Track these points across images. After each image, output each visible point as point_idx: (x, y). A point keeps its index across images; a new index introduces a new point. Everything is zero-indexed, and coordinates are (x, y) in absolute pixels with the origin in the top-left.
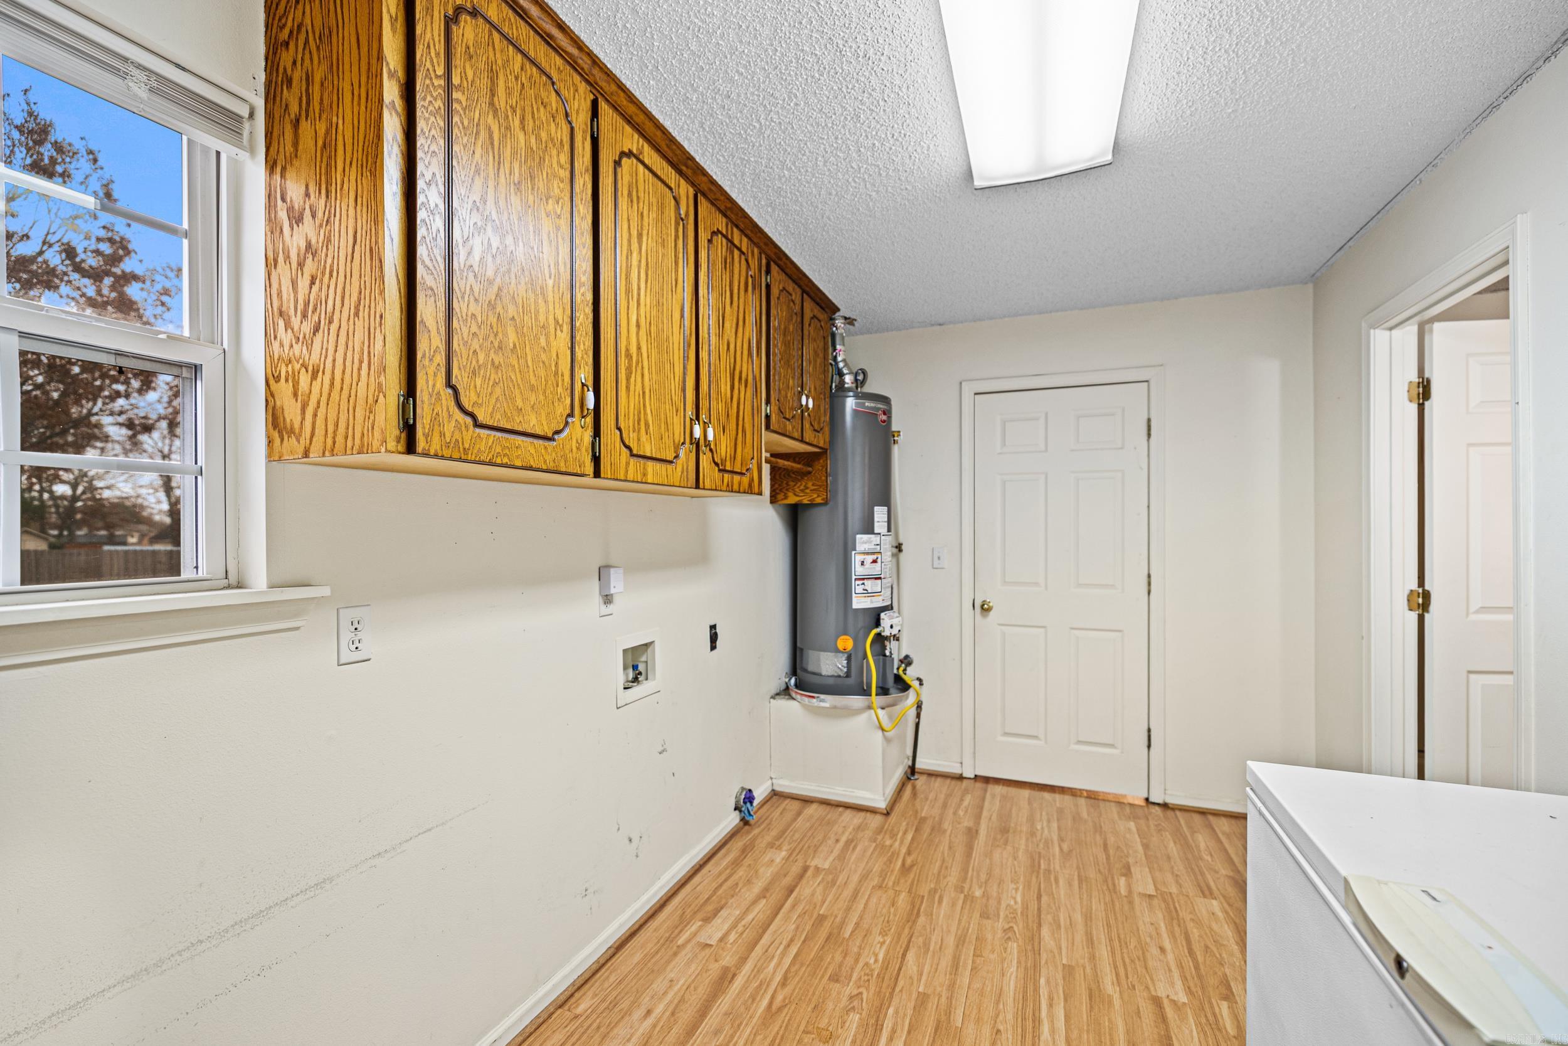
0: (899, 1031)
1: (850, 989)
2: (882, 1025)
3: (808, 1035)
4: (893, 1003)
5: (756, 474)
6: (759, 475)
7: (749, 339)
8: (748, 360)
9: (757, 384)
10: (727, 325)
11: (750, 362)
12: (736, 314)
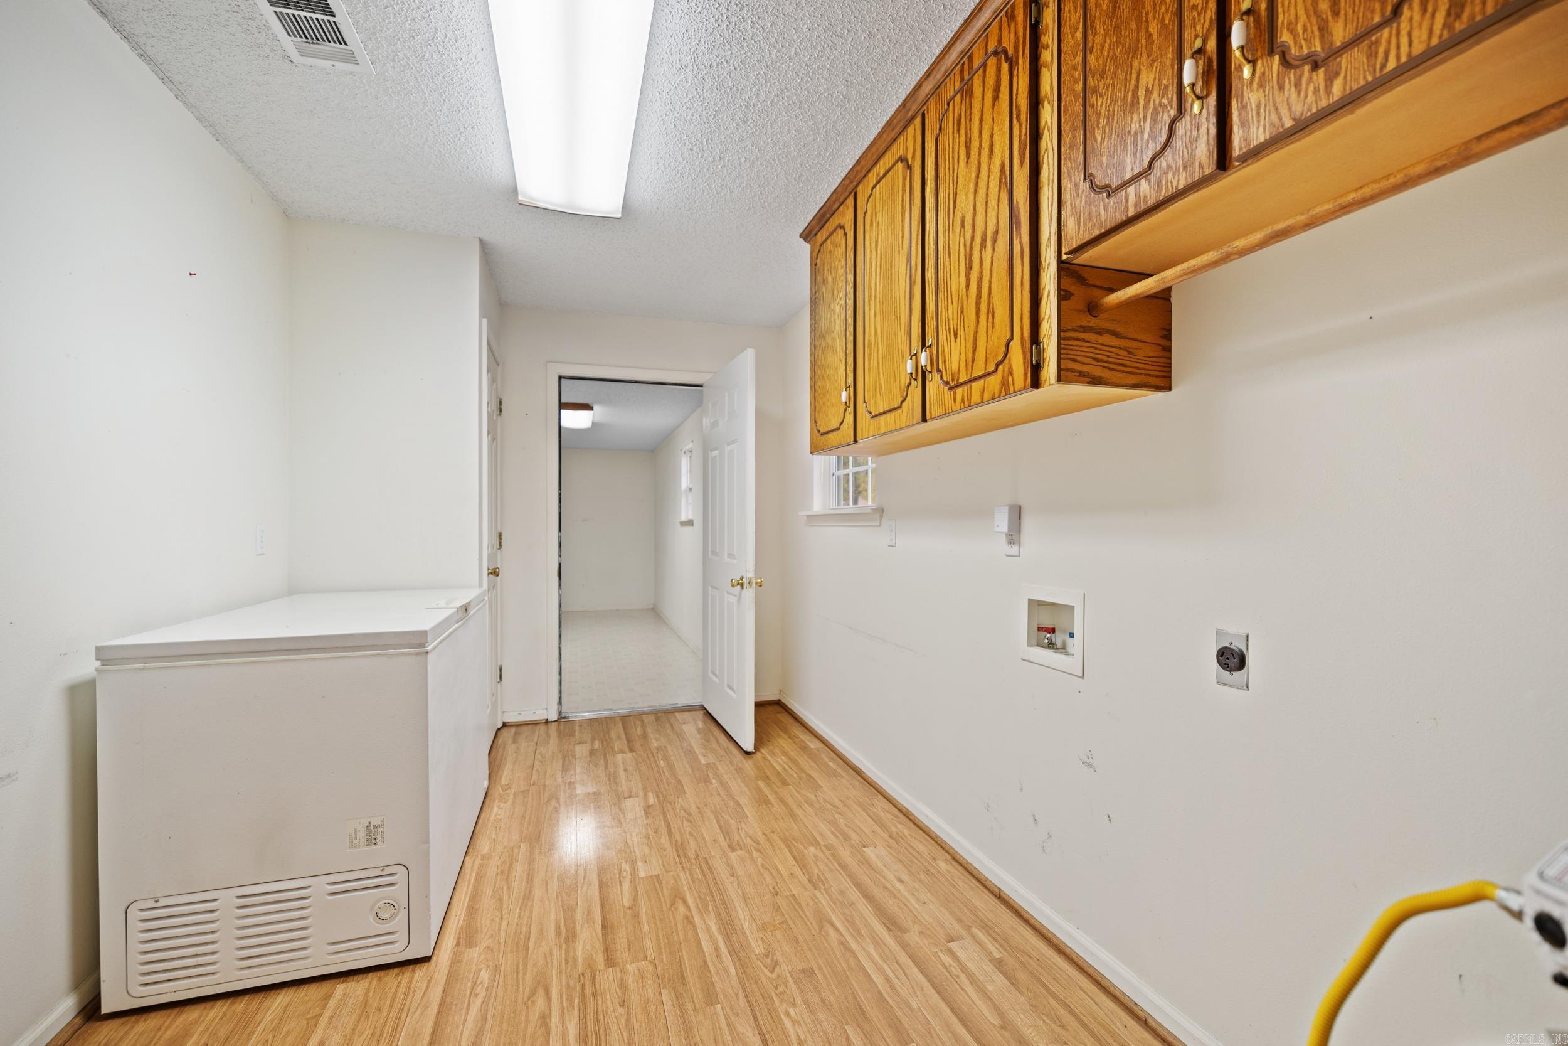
1: (785, 969)
2: (731, 956)
3: (781, 921)
4: (735, 978)
5: (1017, 360)
6: (1025, 358)
7: (1001, 165)
8: (999, 199)
9: (1019, 214)
10: (961, 197)
11: (1004, 195)
12: (976, 162)
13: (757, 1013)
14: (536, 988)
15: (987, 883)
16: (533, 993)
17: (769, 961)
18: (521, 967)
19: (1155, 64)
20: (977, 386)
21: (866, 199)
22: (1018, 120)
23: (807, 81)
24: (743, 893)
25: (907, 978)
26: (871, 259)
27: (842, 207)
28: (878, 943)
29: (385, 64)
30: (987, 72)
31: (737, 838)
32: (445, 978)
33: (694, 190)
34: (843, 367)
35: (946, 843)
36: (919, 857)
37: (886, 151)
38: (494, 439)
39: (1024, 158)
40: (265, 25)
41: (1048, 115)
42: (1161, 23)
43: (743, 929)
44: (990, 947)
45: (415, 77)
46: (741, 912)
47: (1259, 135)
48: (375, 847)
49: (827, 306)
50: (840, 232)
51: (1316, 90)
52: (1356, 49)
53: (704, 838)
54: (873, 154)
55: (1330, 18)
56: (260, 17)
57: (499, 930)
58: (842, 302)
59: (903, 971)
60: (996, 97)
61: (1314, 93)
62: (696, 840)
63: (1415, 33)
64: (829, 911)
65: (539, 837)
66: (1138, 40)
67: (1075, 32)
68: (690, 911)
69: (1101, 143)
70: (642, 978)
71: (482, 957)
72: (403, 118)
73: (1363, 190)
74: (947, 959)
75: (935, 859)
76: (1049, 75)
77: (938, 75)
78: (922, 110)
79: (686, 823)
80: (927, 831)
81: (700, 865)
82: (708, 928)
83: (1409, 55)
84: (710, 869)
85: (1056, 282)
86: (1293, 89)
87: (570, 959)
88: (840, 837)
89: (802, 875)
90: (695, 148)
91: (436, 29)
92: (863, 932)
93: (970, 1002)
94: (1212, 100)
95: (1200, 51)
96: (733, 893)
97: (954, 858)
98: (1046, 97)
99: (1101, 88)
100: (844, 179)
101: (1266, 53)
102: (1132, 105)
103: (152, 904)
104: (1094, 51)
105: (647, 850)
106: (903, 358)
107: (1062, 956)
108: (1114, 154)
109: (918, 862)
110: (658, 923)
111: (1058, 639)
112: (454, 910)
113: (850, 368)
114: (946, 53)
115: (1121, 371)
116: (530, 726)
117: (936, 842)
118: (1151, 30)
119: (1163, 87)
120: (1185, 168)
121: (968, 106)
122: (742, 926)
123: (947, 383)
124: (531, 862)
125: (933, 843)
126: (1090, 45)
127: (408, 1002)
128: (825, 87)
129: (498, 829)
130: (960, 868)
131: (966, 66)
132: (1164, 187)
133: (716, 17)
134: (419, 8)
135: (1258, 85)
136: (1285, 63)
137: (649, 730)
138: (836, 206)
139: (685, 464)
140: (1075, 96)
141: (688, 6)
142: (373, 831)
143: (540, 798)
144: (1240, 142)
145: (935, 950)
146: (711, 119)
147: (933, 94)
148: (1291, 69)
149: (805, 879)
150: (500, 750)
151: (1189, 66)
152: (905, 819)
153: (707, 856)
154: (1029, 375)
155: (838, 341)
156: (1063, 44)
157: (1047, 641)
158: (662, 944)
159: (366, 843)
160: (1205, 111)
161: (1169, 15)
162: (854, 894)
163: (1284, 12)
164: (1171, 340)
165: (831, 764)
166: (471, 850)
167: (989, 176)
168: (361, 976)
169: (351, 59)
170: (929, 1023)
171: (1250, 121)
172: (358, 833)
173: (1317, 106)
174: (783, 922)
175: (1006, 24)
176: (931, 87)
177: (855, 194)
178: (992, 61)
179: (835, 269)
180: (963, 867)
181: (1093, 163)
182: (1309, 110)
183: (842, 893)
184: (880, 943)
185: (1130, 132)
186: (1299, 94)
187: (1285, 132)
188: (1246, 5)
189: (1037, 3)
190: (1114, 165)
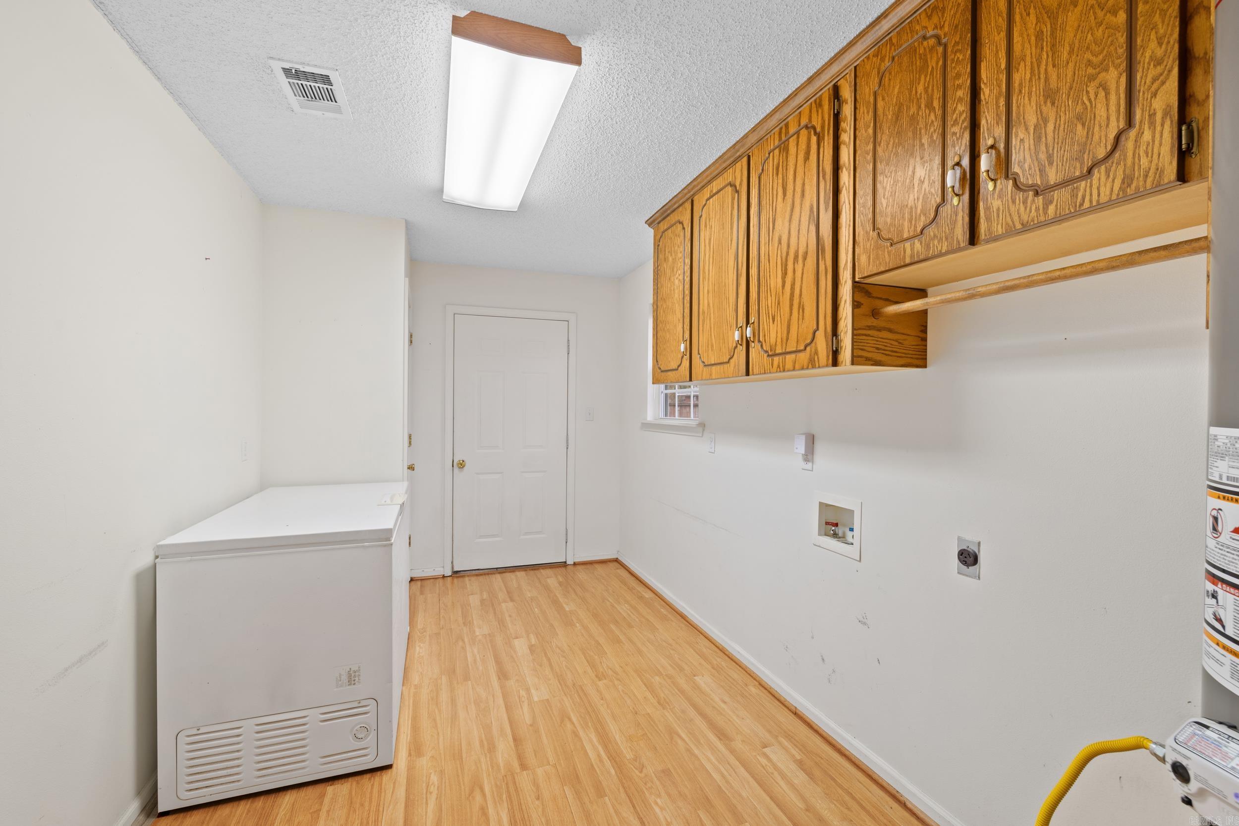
0: (599, 763)
1: (649, 770)
2: (610, 760)
3: (642, 734)
4: (616, 778)
5: (822, 345)
6: (827, 345)
7: (810, 206)
8: (808, 230)
9: (824, 244)
10: (779, 222)
11: (813, 228)
12: (791, 200)
13: (635, 802)
14: (473, 787)
15: (786, 703)
16: (472, 791)
17: (637, 764)
18: (459, 771)
19: (926, 165)
20: (790, 358)
21: (701, 208)
22: (824, 178)
23: (666, 131)
24: (612, 713)
25: (737, 775)
26: (705, 250)
27: (681, 208)
28: (713, 749)
29: (361, 114)
30: (800, 139)
31: (601, 670)
32: (406, 781)
33: (572, 193)
34: (681, 325)
35: (754, 673)
36: (735, 683)
37: (718, 176)
39: (828, 205)
40: (279, 89)
41: (846, 178)
42: (931, 138)
43: (616, 740)
44: (793, 751)
45: (382, 122)
46: (613, 728)
47: (999, 229)
48: (354, 686)
49: (667, 278)
50: (679, 226)
51: (1037, 209)
52: (1064, 189)
53: (577, 671)
54: (707, 176)
55: (1047, 164)
56: (276, 83)
57: (438, 743)
58: (681, 277)
59: (734, 770)
60: (807, 158)
61: (1036, 211)
62: (572, 672)
63: (1102, 189)
64: (676, 726)
65: (454, 670)
66: (914, 145)
67: (868, 128)
68: (575, 727)
69: (886, 208)
70: (549, 779)
71: (430, 764)
73: (1065, 271)
74: (764, 761)
75: (747, 685)
76: (847, 151)
77: (761, 132)
78: (748, 154)
79: (562, 659)
80: (739, 663)
81: (577, 691)
82: (590, 740)
83: (1098, 201)
84: (585, 694)
85: (851, 295)
86: (1022, 204)
87: (494, 765)
88: (676, 668)
89: (653, 698)
90: (578, 168)
91: (405, 95)
92: (702, 741)
93: (783, 792)
94: (966, 197)
95: (958, 164)
96: (605, 713)
97: (760, 684)
98: (844, 166)
99: (886, 171)
100: (683, 189)
101: (1004, 177)
102: (909, 188)
103: (195, 732)
104: (882, 145)
105: (536, 680)
106: (730, 328)
107: (843, 757)
108: (895, 217)
109: (734, 687)
110: (553, 736)
111: (841, 531)
112: (403, 728)
113: (687, 327)
114: (768, 119)
115: (893, 356)
117: (746, 672)
118: (923, 141)
119: (931, 181)
120: (947, 239)
121: (785, 159)
122: (615, 738)
123: (766, 352)
124: (452, 690)
126: (879, 140)
127: (382, 799)
128: (679, 135)
129: (422, 664)
130: (765, 691)
131: (784, 131)
132: (932, 249)
133: (609, 94)
134: (395, 82)
135: (998, 196)
136: (1016, 185)
137: (523, 584)
138: (676, 207)
140: (867, 171)
141: (590, 87)
142: (353, 675)
143: (449, 639)
144: (985, 231)
145: (754, 754)
146: (593, 151)
147: (757, 143)
148: (1020, 191)
151: (949, 173)
152: (722, 654)
153: (581, 684)
154: (831, 357)
155: (677, 305)
156: (858, 134)
157: (832, 532)
158: (559, 753)
159: (347, 684)
160: (961, 204)
161: (936, 134)
162: (692, 713)
163: (1016, 153)
164: (926, 333)
166: (406, 681)
167: (801, 213)
168: (343, 780)
169: (339, 111)
170: (756, 808)
171: (992, 219)
172: (342, 676)
173: (1038, 219)
174: (644, 734)
175: (815, 109)
176: (756, 139)
177: (692, 201)
178: (804, 132)
179: (674, 252)
180: (768, 690)
181: (880, 220)
182: (1033, 221)
183: (683, 712)
184: (715, 749)
185: (907, 206)
186: (1026, 208)
187: (1016, 230)
188: (990, 142)
189: (838, 100)
190: (895, 225)
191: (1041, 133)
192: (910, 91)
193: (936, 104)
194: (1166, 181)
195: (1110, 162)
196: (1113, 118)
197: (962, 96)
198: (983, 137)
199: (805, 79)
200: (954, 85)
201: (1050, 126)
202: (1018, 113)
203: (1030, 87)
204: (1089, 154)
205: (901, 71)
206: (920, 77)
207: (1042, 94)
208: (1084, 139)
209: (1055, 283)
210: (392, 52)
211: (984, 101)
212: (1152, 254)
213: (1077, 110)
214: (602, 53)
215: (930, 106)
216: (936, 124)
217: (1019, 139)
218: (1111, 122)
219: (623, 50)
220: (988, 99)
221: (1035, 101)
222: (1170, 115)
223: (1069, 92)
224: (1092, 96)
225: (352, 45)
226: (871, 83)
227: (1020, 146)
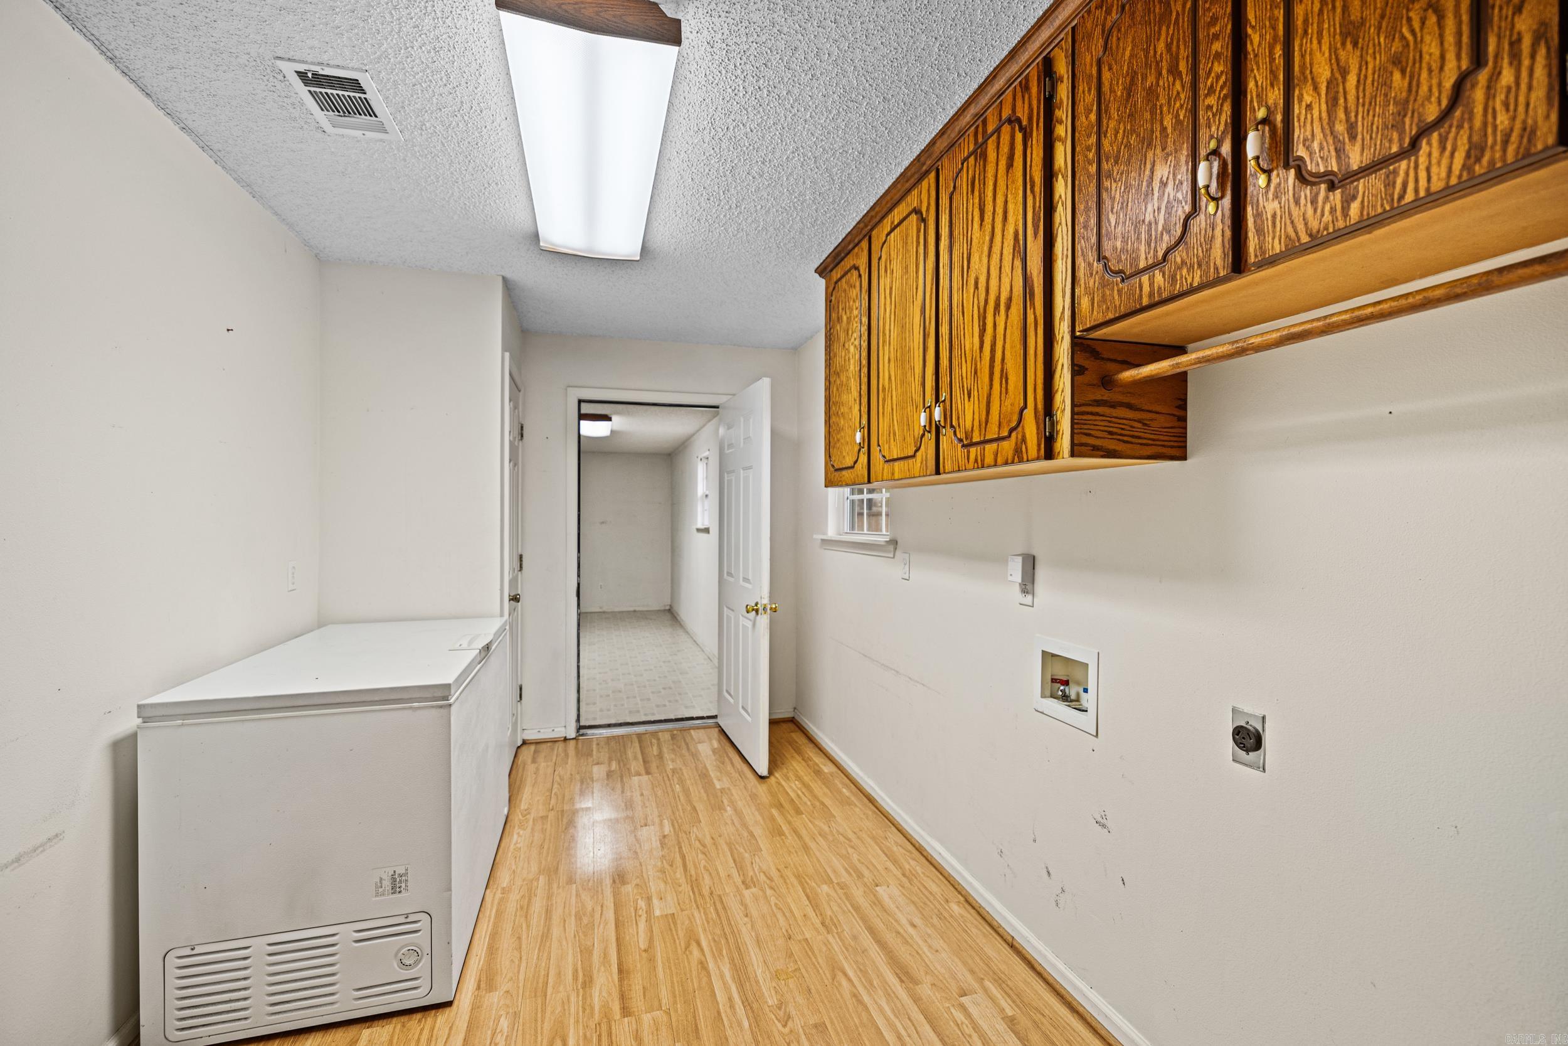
0: (728, 1010)
1: (797, 1023)
2: (744, 1007)
3: (793, 969)
4: (749, 1032)
5: (1031, 429)
6: (1038, 429)
7: (1014, 233)
8: (1012, 267)
9: (1033, 284)
10: (975, 258)
11: (1018, 263)
12: (990, 226)
14: (554, 1038)
15: (1000, 930)
16: (551, 1044)
17: (781, 1013)
18: (539, 1015)
19: (1170, 158)
20: (990, 448)
21: (881, 245)
22: (1032, 191)
23: (822, 140)
24: (757, 937)
25: (919, 1036)
26: (885, 304)
27: (856, 249)
28: (890, 995)
29: (413, 132)
30: (1001, 139)
31: (751, 873)
32: (466, 1025)
33: (711, 234)
34: (857, 407)
35: (959, 884)
36: (932, 898)
37: (900, 200)
38: (515, 465)
39: (1038, 229)
40: (299, 102)
41: (1062, 189)
42: (1176, 118)
43: (756, 976)
44: (1003, 1003)
45: (442, 142)
46: (754, 957)
47: (1276, 246)
48: (400, 895)
49: (841, 344)
50: (855, 273)
51: (1333, 210)
52: (1374, 175)
53: (718, 873)
54: (887, 202)
55: (1347, 140)
56: (295, 96)
57: (519, 972)
58: (857, 343)
59: (915, 1028)
60: (1010, 165)
61: (1331, 212)
62: (711, 875)
63: (1434, 170)
64: (841, 958)
65: (557, 868)
66: (1152, 131)
67: (1090, 113)
68: (704, 955)
69: (1115, 227)
70: (657, 1030)
71: (502, 1002)
72: (430, 176)
73: (1381, 306)
74: (959, 1016)
75: (947, 901)
76: (1063, 150)
77: (953, 134)
78: (936, 165)
79: (701, 856)
80: (941, 870)
81: (714, 903)
82: (722, 972)
83: (1428, 190)
84: (724, 908)
85: (1070, 356)
86: (1309, 204)
87: (587, 1007)
88: (853, 874)
89: (815, 917)
90: (712, 198)
91: (462, 102)
92: (875, 983)
94: (1227, 202)
95: (1215, 152)
96: (747, 938)
97: (967, 901)
98: (1060, 171)
99: (1115, 173)
100: (858, 223)
101: (1282, 165)
102: (1147, 195)
103: (188, 952)
104: (1108, 135)
105: (662, 885)
106: (916, 408)
107: (1075, 1015)
108: (1128, 240)
109: (930, 904)
110: (673, 968)
111: (1073, 690)
112: (476, 949)
113: (864, 409)
114: (960, 115)
115: (1135, 443)
116: (549, 744)
117: (949, 882)
118: (1165, 123)
119: (1177, 182)
120: (1200, 266)
121: (982, 169)
122: (755, 973)
123: (960, 440)
124: (549, 897)
125: (946, 882)
126: (1104, 129)
128: (840, 144)
129: (518, 859)
130: (972, 911)
131: (980, 129)
132: (1179, 282)
133: (733, 88)
134: (445, 85)
135: (1273, 195)
136: (1302, 178)
137: (665, 750)
138: (850, 247)
139: (701, 470)
140: (1089, 176)
142: (398, 880)
143: (559, 825)
144: (1255, 250)
145: (947, 1005)
146: (728, 173)
147: (947, 151)
148: (1307, 185)
149: (818, 921)
150: (520, 771)
151: (1203, 167)
153: (721, 893)
154: (1043, 446)
155: (852, 380)
156: (1078, 123)
157: (1060, 693)
158: (677, 992)
159: (391, 891)
160: (1219, 212)
161: (1184, 111)
162: (867, 940)
163: (1300, 126)
164: (1186, 410)
165: (844, 790)
166: (491, 882)
167: (1003, 243)
168: (385, 1021)
169: (381, 128)
171: (1266, 230)
172: (383, 882)
173: (1334, 225)
174: (796, 969)
175: (1020, 94)
176: (946, 144)
177: (870, 238)
178: (1006, 129)
179: (849, 308)
180: (976, 910)
181: (1107, 246)
182: (1326, 228)
183: (855, 938)
184: (893, 995)
185: (1143, 221)
186: (1315, 210)
187: (1301, 244)
188: (1261, 114)
189: (1051, 78)
190: (1127, 251)
191: (1337, 92)
192: (1147, 51)
193: (1183, 67)
194: (1540, 147)
195: (1446, 126)
196: (1451, 56)
197: (1219, 50)
198: (1250, 108)
199: (1005, 53)
200: (1209, 35)
201: (1352, 79)
202: (1303, 67)
203: (1320, 23)
204: (1412, 116)
205: (1134, 25)
206: (1160, 29)
207: (1338, 31)
208: (1404, 94)
209: (1367, 325)
210: (432, 41)
211: (1251, 53)
212: (1521, 272)
213: (1393, 49)
214: (712, 28)
215: (1174, 71)
216: (1182, 96)
217: (1304, 104)
218: (1447, 63)
219: (741, 22)
220: (1258, 50)
221: (1328, 44)
222: (1546, 38)
223: (1380, 24)
224: (1416, 25)
225: (378, 33)
226: (1093, 47)
227: (1306, 115)
